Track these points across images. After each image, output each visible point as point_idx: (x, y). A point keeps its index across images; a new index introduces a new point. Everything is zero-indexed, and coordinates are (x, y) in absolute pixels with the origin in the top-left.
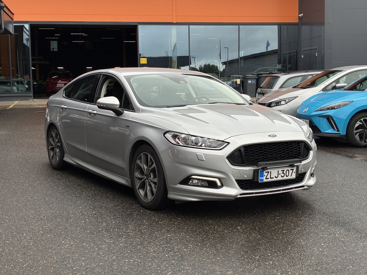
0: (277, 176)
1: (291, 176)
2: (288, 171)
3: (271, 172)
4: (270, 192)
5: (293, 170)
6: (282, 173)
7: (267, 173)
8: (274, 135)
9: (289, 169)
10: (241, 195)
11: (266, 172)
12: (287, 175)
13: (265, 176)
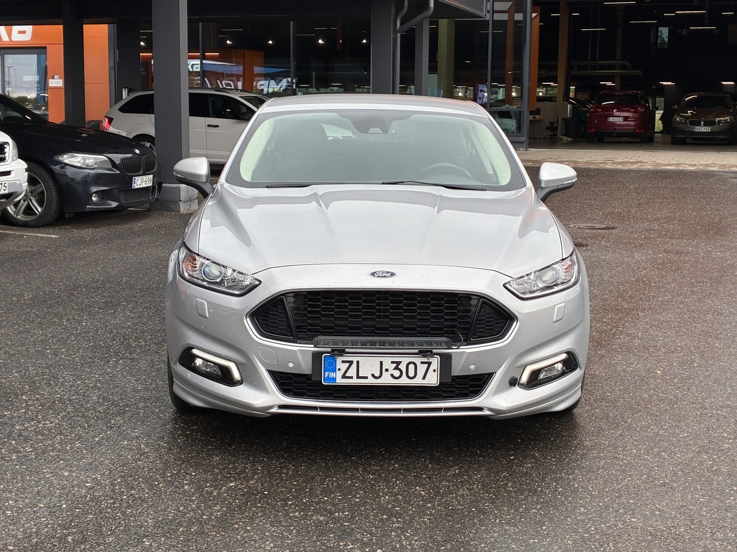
0: (377, 374)
1: (424, 378)
2: (412, 367)
3: (358, 362)
4: (363, 410)
5: (429, 364)
6: (394, 369)
7: (348, 364)
8: (388, 272)
9: (418, 360)
10: (281, 407)
11: (343, 362)
12: (411, 374)
13: (339, 369)
